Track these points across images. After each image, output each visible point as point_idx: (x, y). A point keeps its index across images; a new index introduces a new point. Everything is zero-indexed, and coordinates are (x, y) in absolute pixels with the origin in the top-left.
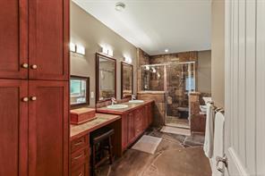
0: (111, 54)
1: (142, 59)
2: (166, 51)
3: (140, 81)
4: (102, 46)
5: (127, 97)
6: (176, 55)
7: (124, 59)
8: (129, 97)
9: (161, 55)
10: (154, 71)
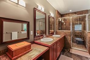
0: (43, 10)
1: (58, 15)
2: (71, 11)
3: (57, 25)
4: (38, 5)
5: (51, 33)
6: (75, 13)
7: (50, 14)
8: (53, 34)
9: (67, 14)
10: (63, 22)
